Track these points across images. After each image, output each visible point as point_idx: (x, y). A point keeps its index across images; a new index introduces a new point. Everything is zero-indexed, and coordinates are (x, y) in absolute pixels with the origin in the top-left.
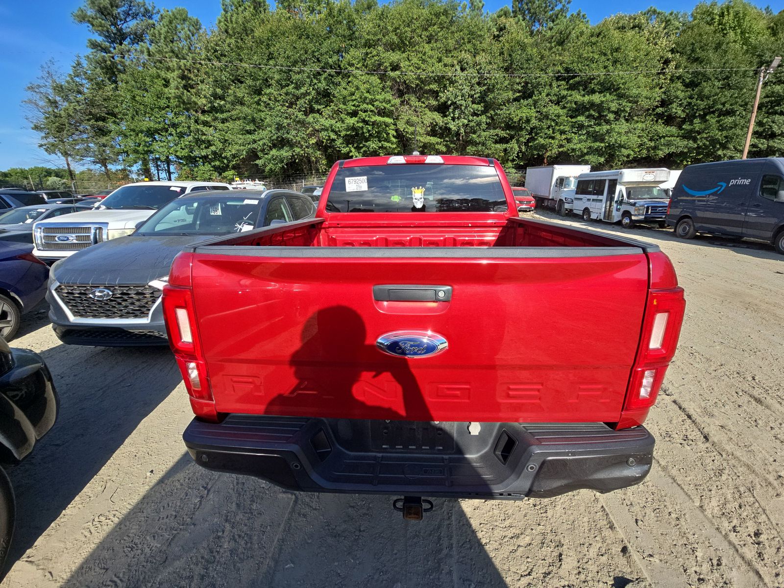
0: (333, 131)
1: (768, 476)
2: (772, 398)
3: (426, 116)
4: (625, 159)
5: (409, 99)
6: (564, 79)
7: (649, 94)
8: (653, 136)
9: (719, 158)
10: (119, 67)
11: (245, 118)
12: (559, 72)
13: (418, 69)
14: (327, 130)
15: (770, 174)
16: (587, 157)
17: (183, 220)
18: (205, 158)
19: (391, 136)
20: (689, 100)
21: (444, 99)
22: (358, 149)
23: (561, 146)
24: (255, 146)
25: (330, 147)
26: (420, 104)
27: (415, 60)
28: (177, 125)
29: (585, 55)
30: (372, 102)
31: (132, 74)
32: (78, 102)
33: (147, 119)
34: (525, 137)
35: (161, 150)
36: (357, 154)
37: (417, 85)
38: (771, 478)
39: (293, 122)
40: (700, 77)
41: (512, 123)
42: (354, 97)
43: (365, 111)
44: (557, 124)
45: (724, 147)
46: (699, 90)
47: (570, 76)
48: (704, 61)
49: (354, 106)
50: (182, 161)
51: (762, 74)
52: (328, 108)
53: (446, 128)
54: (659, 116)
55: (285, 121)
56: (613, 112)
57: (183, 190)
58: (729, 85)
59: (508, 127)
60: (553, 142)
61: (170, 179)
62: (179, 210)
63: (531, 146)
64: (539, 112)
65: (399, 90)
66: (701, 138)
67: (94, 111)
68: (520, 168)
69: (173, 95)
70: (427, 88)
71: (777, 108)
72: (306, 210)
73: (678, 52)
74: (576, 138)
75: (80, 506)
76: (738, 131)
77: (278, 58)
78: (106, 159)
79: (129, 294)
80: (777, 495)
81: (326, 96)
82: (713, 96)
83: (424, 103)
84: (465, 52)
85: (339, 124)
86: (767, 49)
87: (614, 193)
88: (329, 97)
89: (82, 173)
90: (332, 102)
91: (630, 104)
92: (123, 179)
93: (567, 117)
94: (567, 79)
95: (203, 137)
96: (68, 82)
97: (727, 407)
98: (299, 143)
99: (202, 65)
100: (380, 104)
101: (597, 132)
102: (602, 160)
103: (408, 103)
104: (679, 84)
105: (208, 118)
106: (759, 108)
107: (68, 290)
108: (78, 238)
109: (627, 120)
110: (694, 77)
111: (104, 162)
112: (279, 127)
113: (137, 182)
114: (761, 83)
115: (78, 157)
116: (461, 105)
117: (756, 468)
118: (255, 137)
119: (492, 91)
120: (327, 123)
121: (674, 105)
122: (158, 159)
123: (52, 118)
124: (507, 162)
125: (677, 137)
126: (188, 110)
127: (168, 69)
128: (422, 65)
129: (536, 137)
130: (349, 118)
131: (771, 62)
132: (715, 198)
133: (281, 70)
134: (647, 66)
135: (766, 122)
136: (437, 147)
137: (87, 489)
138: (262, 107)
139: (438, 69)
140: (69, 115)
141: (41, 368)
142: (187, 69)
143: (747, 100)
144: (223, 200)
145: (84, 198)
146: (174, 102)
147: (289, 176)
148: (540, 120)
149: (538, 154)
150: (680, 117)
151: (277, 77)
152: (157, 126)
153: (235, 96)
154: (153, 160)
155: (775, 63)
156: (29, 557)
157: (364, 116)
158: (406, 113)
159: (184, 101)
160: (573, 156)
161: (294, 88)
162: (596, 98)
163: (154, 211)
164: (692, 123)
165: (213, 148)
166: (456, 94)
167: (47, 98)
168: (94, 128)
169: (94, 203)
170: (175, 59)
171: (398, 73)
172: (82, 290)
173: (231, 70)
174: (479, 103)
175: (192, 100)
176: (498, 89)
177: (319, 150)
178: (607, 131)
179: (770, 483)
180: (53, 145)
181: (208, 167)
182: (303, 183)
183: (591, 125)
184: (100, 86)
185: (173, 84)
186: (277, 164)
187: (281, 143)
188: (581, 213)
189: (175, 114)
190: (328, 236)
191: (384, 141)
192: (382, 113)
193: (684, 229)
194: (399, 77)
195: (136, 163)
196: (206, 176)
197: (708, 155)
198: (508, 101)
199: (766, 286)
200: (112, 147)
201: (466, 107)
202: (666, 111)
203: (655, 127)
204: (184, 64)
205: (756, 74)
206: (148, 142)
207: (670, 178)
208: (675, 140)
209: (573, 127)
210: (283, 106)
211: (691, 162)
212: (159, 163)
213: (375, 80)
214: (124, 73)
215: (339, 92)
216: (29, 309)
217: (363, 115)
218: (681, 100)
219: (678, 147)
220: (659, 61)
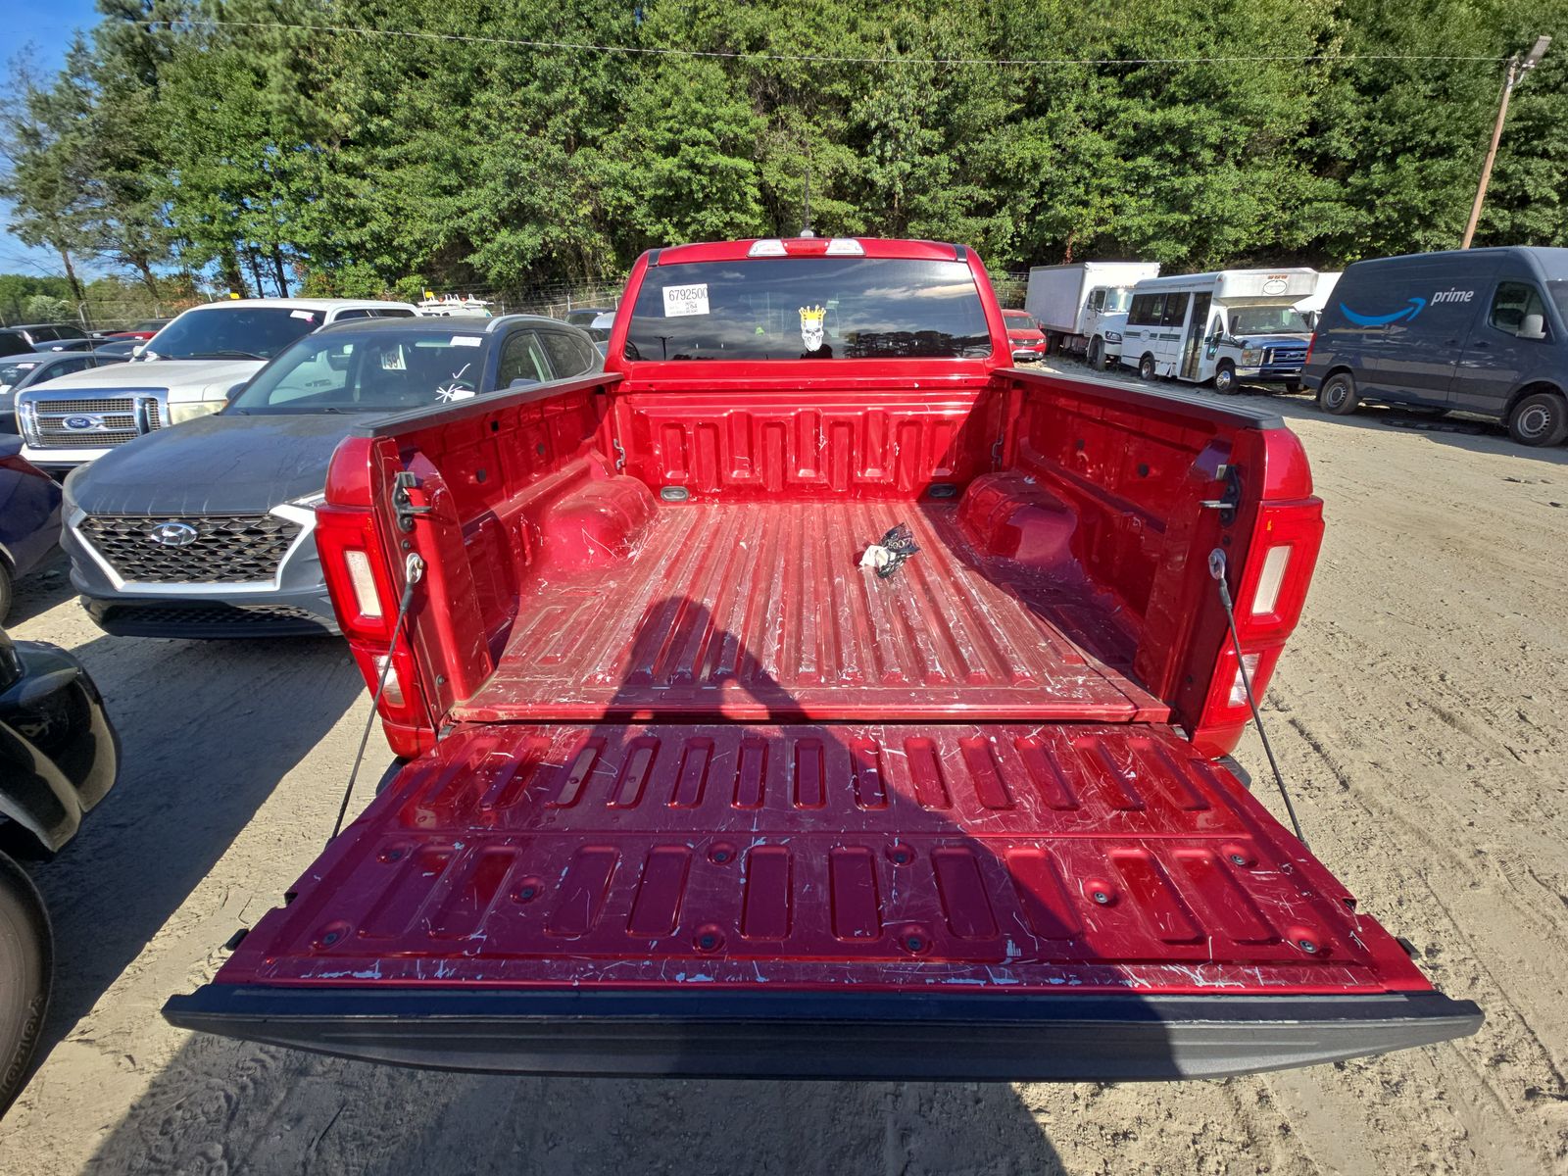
0: (626, 186)
1: (1456, 850)
2: (1475, 713)
3: (822, 155)
4: (1231, 248)
5: (788, 117)
6: (1114, 73)
7: (1287, 108)
8: (1288, 200)
9: (1415, 247)
10: (161, 48)
11: (437, 159)
12: (1104, 55)
13: (807, 46)
14: (615, 184)
15: (1515, 280)
16: (1153, 245)
17: (323, 383)
18: (357, 248)
19: (749, 198)
20: (1366, 123)
21: (862, 115)
22: (681, 227)
23: (1101, 221)
24: (462, 222)
25: (622, 224)
26: (811, 127)
27: (799, 27)
28: (290, 174)
29: (1160, 18)
30: (708, 122)
31: (188, 63)
32: (79, 130)
33: (224, 162)
34: (1027, 201)
35: (260, 230)
36: (680, 239)
37: (805, 85)
38: (1462, 855)
39: (541, 167)
40: (1390, 73)
41: (1002, 172)
42: (669, 112)
43: (695, 144)
44: (1094, 174)
45: (1427, 223)
46: (1387, 101)
47: (1126, 65)
48: (1399, 37)
49: (670, 130)
50: (306, 256)
51: (1512, 71)
52: (615, 134)
53: (865, 180)
54: (1304, 155)
55: (524, 165)
56: (1211, 146)
57: (319, 317)
58: (1446, 91)
59: (995, 180)
60: (1084, 212)
61: (285, 295)
62: (314, 360)
63: (1041, 221)
64: (1059, 146)
65: (766, 96)
66: (1383, 205)
67: (115, 147)
68: (1018, 269)
69: (276, 106)
70: (826, 90)
71: (1535, 142)
72: (580, 360)
73: (1348, 16)
74: (1132, 203)
75: (180, 933)
76: (1459, 192)
77: (501, 19)
78: (144, 253)
79: (230, 534)
80: (1474, 884)
81: (608, 108)
82: (1414, 114)
83: (817, 124)
84: (908, 10)
85: (639, 173)
86: (1524, 19)
87: (1204, 320)
88: (616, 110)
89: (98, 284)
90: (624, 121)
91: (1248, 129)
92: (184, 295)
93: (1116, 157)
94: (1119, 73)
95: (351, 202)
96: (60, 90)
97: (1388, 730)
98: (557, 215)
99: (335, 36)
100: (726, 128)
101: (1177, 190)
102: (1184, 250)
103: (785, 126)
104: (1349, 87)
105: (355, 158)
106: (1503, 143)
107: (104, 526)
108: (108, 421)
109: (1238, 164)
110: (1378, 71)
111: (140, 259)
112: (513, 180)
113: (215, 301)
114: (1509, 90)
115: (88, 250)
116: (898, 131)
117: (1435, 837)
118: (462, 201)
119: (963, 100)
120: (615, 168)
121: (1336, 132)
122: (257, 250)
123: (31, 168)
124: (990, 255)
125: (1337, 201)
126: (310, 140)
127: (262, 47)
128: (816, 38)
129: (1050, 203)
130: (659, 158)
131: (1531, 46)
132: (1401, 329)
133: (510, 47)
134: (1285, 46)
135: (1514, 172)
136: (846, 222)
137: (189, 902)
138: (472, 133)
139: (846, 47)
140: (64, 160)
141: (78, 678)
142: (303, 47)
143: (1480, 124)
144: (407, 339)
145: (106, 338)
146: (278, 124)
147: (537, 288)
148: (1060, 165)
149: (1054, 239)
150: (1344, 159)
151: (501, 62)
152: (245, 177)
153: (413, 108)
154: (245, 252)
155: (1539, 49)
156: (83, 1033)
157: (692, 155)
158: (781, 149)
159: (301, 120)
160: (1125, 242)
161: (538, 90)
162: (1179, 115)
163: (262, 364)
164: (1367, 173)
165: (373, 226)
166: (887, 106)
167: (19, 126)
168: (114, 184)
169: (131, 348)
170: (278, 25)
171: (762, 55)
172: (135, 526)
173: (401, 47)
174: (934, 127)
175: (319, 117)
176: (977, 95)
177: (599, 230)
178: (1198, 187)
179: (1459, 863)
180: (35, 226)
181: (365, 268)
182: (569, 304)
183: (1165, 175)
184: (122, 92)
185: (275, 80)
186: (512, 261)
187: (518, 216)
188: (1136, 363)
189: (284, 149)
190: (632, 410)
191: (736, 210)
192: (731, 147)
193: (1337, 394)
194: (765, 65)
195: (209, 259)
196: (363, 288)
197: (1395, 240)
198: (996, 123)
199: (1483, 505)
200: (154, 226)
201: (908, 136)
202: (1318, 145)
203: (1293, 179)
204: (296, 35)
205: (1500, 69)
206: (230, 213)
207: (1315, 289)
208: (1331, 209)
209: (1127, 179)
210: (518, 130)
211: (1362, 254)
212: (258, 260)
213: (714, 71)
214: (171, 61)
215: (638, 97)
216: (27, 569)
217: (690, 151)
218: (1349, 122)
219: (1336, 224)
220: (1310, 35)
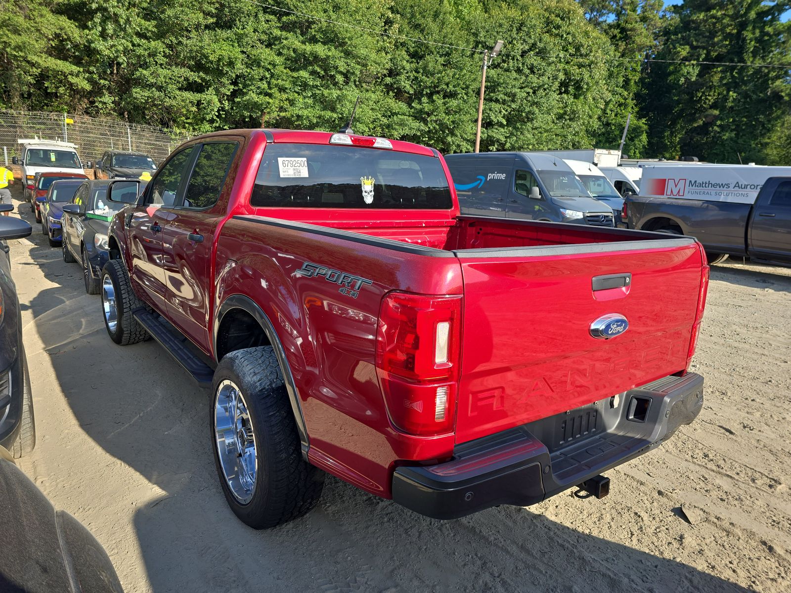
3: (44, 20)
6: (274, 13)
7: (377, 59)
8: (386, 111)
20: (416, 74)
23: (281, 109)
34: (227, 86)
40: (423, 48)
41: (206, 62)
44: (272, 76)
45: (452, 134)
46: (423, 63)
47: (282, 11)
48: (424, 29)
53: (88, 48)
54: (389, 87)
56: (341, 73)
58: (450, 62)
60: (271, 101)
64: (246, 53)
66: (431, 121)
73: (398, 12)
74: (300, 100)
76: (463, 117)
82: (437, 73)
91: (359, 67)
93: (285, 68)
94: (278, 15)
101: (326, 97)
104: (404, 52)
109: (357, 87)
110: (417, 46)
116: (117, 16)
121: (403, 77)
125: (409, 116)
129: (245, 90)
134: (370, 23)
148: (248, 66)
150: (408, 93)
155: (498, 47)
162: (320, 50)
164: (420, 102)
178: (338, 97)
183: (317, 86)
198: (198, 27)
201: (127, 22)
202: (395, 83)
203: (387, 100)
208: (407, 120)
209: (294, 84)
218: (407, 73)
219: (411, 129)
220: (380, 19)
